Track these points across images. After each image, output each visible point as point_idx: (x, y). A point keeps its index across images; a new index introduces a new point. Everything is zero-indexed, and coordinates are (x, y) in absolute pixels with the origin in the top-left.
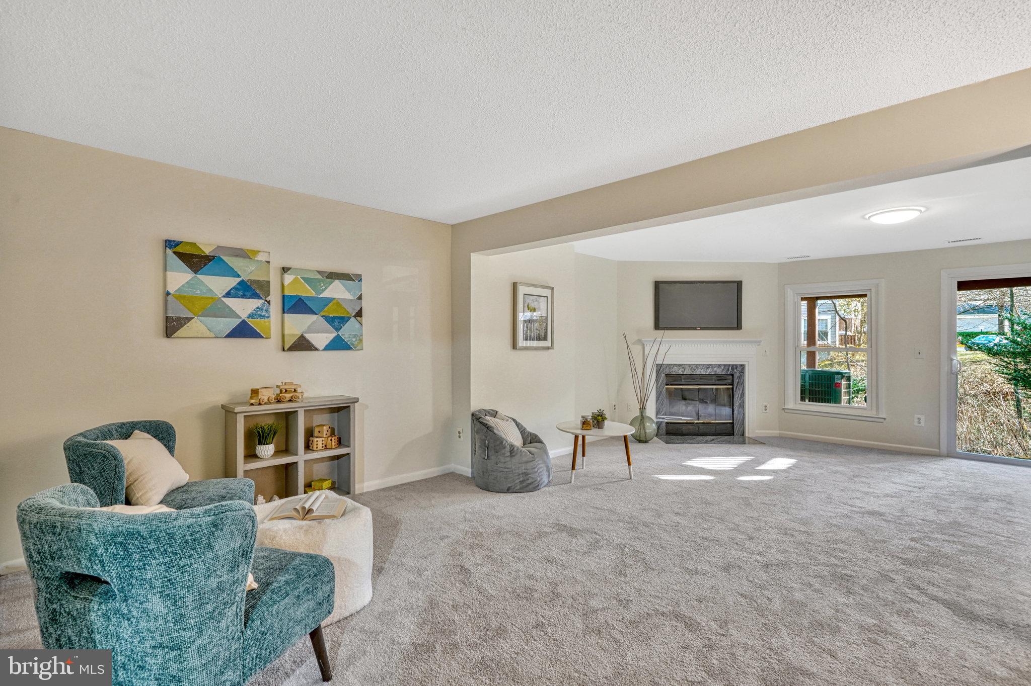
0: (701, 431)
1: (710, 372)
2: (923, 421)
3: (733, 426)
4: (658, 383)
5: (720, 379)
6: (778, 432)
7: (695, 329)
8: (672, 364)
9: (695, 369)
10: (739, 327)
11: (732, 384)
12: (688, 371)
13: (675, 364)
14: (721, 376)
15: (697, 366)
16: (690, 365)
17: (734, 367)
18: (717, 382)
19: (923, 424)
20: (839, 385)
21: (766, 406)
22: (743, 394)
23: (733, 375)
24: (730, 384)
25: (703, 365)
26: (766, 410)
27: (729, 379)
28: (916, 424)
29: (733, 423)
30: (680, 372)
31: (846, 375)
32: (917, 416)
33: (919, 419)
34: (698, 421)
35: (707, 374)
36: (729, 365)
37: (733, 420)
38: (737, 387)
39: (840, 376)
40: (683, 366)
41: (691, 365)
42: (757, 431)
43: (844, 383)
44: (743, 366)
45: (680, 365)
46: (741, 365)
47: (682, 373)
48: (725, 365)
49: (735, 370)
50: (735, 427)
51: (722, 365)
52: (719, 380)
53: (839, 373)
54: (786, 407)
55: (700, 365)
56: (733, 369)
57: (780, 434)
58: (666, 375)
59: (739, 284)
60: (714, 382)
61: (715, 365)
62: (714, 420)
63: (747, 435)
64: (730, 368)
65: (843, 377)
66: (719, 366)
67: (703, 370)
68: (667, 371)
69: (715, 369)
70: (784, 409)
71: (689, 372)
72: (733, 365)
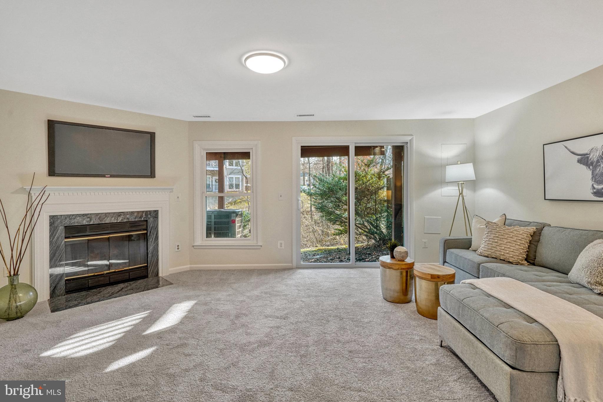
0: (112, 280)
1: (122, 220)
2: (283, 245)
3: (147, 269)
4: (54, 237)
5: (134, 225)
6: (189, 266)
7: (103, 176)
8: (74, 215)
9: (104, 218)
10: (152, 175)
11: (146, 230)
12: (93, 222)
13: (77, 215)
14: (135, 222)
15: (106, 215)
16: (97, 214)
17: (147, 213)
18: (130, 229)
19: (283, 247)
20: (234, 222)
21: (178, 246)
22: (157, 238)
23: (147, 221)
24: (144, 230)
25: (114, 213)
26: (178, 249)
27: (143, 225)
28: (279, 247)
29: (147, 266)
30: (85, 222)
31: (240, 213)
32: (279, 242)
33: (281, 244)
34: (108, 272)
35: (119, 221)
36: (143, 212)
37: (147, 263)
38: (150, 232)
39: (235, 215)
40: (88, 216)
41: (99, 214)
42: (170, 269)
43: (238, 219)
44: (156, 212)
45: (84, 215)
46: (155, 211)
47: (87, 223)
48: (138, 212)
49: (149, 216)
50: (149, 269)
51: (135, 212)
52: (132, 227)
53: (234, 212)
54: (195, 244)
55: (110, 213)
56: (146, 215)
57: (190, 267)
58: (65, 227)
59: (152, 136)
60: (127, 229)
61: (128, 212)
62: (127, 267)
63: (160, 275)
64: (144, 214)
65: (237, 215)
66: (132, 213)
67: (113, 218)
68: (67, 223)
69: (128, 216)
70: (193, 246)
71: (96, 222)
72: (147, 211)
